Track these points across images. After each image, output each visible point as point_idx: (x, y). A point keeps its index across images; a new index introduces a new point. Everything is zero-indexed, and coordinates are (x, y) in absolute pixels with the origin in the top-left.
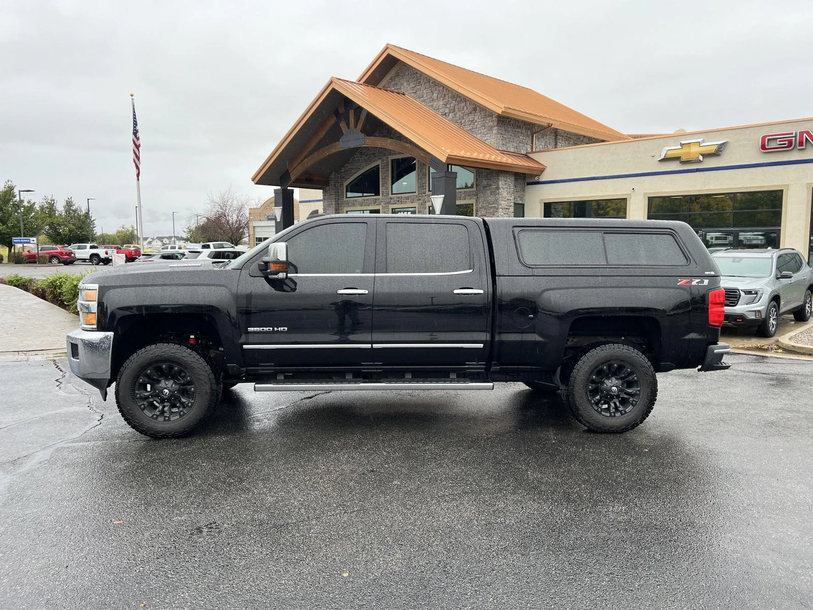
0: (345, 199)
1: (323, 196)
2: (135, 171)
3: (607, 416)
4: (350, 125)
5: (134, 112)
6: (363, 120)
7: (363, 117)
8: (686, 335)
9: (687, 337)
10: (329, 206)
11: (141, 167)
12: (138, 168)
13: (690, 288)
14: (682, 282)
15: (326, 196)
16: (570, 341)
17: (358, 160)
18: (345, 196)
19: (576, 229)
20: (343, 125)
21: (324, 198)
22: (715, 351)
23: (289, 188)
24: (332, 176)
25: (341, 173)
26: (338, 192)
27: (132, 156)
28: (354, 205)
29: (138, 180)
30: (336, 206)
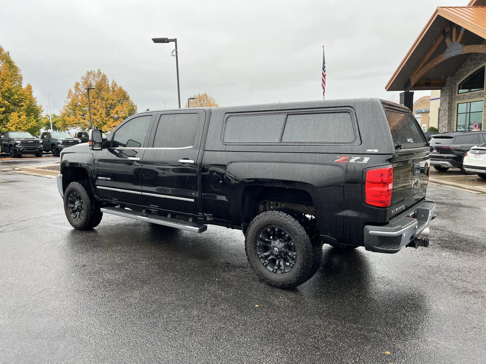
0: (457, 95)
1: (441, 94)
2: (323, 91)
3: (270, 271)
4: (453, 40)
5: (324, 56)
6: (462, 34)
7: (462, 32)
8: (339, 211)
9: (342, 214)
10: (444, 101)
11: (325, 88)
12: (324, 88)
13: (347, 165)
14: (340, 159)
15: (442, 94)
16: (279, 205)
17: (469, 64)
18: (457, 93)
19: (266, 112)
20: (448, 40)
21: (441, 96)
22: (370, 232)
23: (410, 91)
24: (448, 79)
25: (455, 76)
26: (452, 90)
27: (321, 82)
28: (463, 99)
29: (324, 95)
30: (449, 101)
